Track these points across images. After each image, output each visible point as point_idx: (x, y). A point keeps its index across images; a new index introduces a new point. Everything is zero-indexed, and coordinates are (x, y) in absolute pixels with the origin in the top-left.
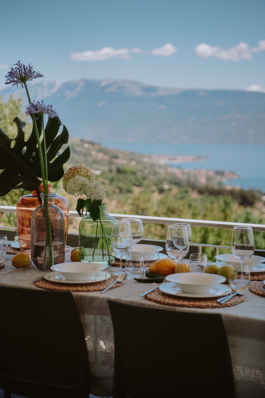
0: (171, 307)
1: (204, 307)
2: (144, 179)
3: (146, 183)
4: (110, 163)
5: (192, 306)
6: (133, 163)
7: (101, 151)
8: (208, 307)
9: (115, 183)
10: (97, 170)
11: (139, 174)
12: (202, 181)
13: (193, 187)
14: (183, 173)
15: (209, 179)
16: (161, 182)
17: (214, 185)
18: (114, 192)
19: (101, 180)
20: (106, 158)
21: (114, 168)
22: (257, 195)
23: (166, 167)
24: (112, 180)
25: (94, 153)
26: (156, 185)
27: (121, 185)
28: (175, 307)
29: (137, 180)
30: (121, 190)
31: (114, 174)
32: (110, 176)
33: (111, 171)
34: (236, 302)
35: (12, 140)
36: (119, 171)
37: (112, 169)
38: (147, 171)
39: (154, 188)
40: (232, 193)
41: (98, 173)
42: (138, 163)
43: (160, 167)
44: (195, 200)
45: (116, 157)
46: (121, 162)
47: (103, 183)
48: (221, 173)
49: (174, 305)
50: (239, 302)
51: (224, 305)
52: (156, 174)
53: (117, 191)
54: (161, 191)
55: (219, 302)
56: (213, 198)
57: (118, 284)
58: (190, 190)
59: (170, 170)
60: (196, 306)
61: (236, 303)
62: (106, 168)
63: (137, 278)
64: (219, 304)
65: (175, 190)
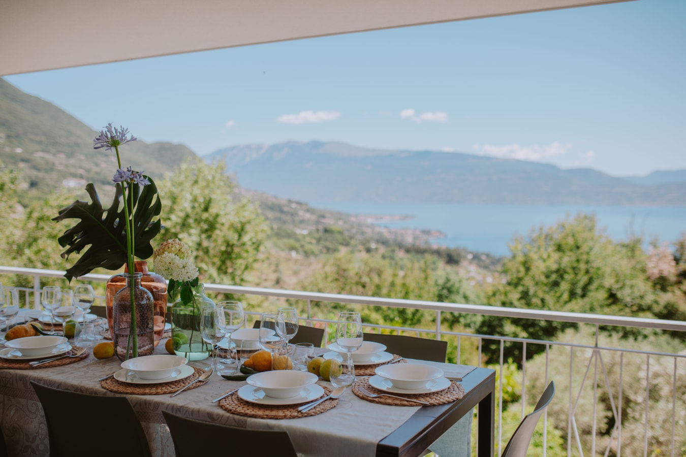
0: (242, 418)
1: (281, 417)
2: (351, 238)
3: (353, 242)
4: (317, 223)
5: (266, 416)
6: (341, 223)
7: (308, 210)
8: (285, 417)
9: (322, 242)
10: (303, 229)
11: (346, 234)
12: (409, 240)
13: (400, 246)
14: (390, 232)
15: (415, 238)
16: (368, 241)
17: (421, 244)
18: (321, 252)
19: (308, 239)
20: (314, 218)
21: (321, 227)
22: (463, 254)
23: (372, 226)
24: (319, 240)
25: (301, 213)
26: (363, 244)
27: (328, 244)
28: (246, 418)
29: (344, 239)
30: (328, 250)
31: (321, 234)
32: (317, 236)
33: (318, 230)
34: (323, 409)
35: (104, 211)
36: (326, 231)
37: (319, 229)
38: (354, 231)
39: (361, 247)
40: (438, 253)
41: (305, 232)
42: (345, 222)
43: (368, 226)
44: (402, 259)
45: (323, 217)
46: (329, 222)
47: (310, 243)
48: (427, 232)
49: (246, 415)
50: (328, 408)
51: (306, 414)
52: (363, 233)
53: (325, 251)
54: (368, 250)
55: (300, 411)
56: (419, 256)
57: (199, 384)
58: (397, 249)
59: (377, 229)
60: (270, 417)
61: (323, 411)
62: (314, 228)
63: (228, 374)
64: (300, 413)
65: (382, 249)
